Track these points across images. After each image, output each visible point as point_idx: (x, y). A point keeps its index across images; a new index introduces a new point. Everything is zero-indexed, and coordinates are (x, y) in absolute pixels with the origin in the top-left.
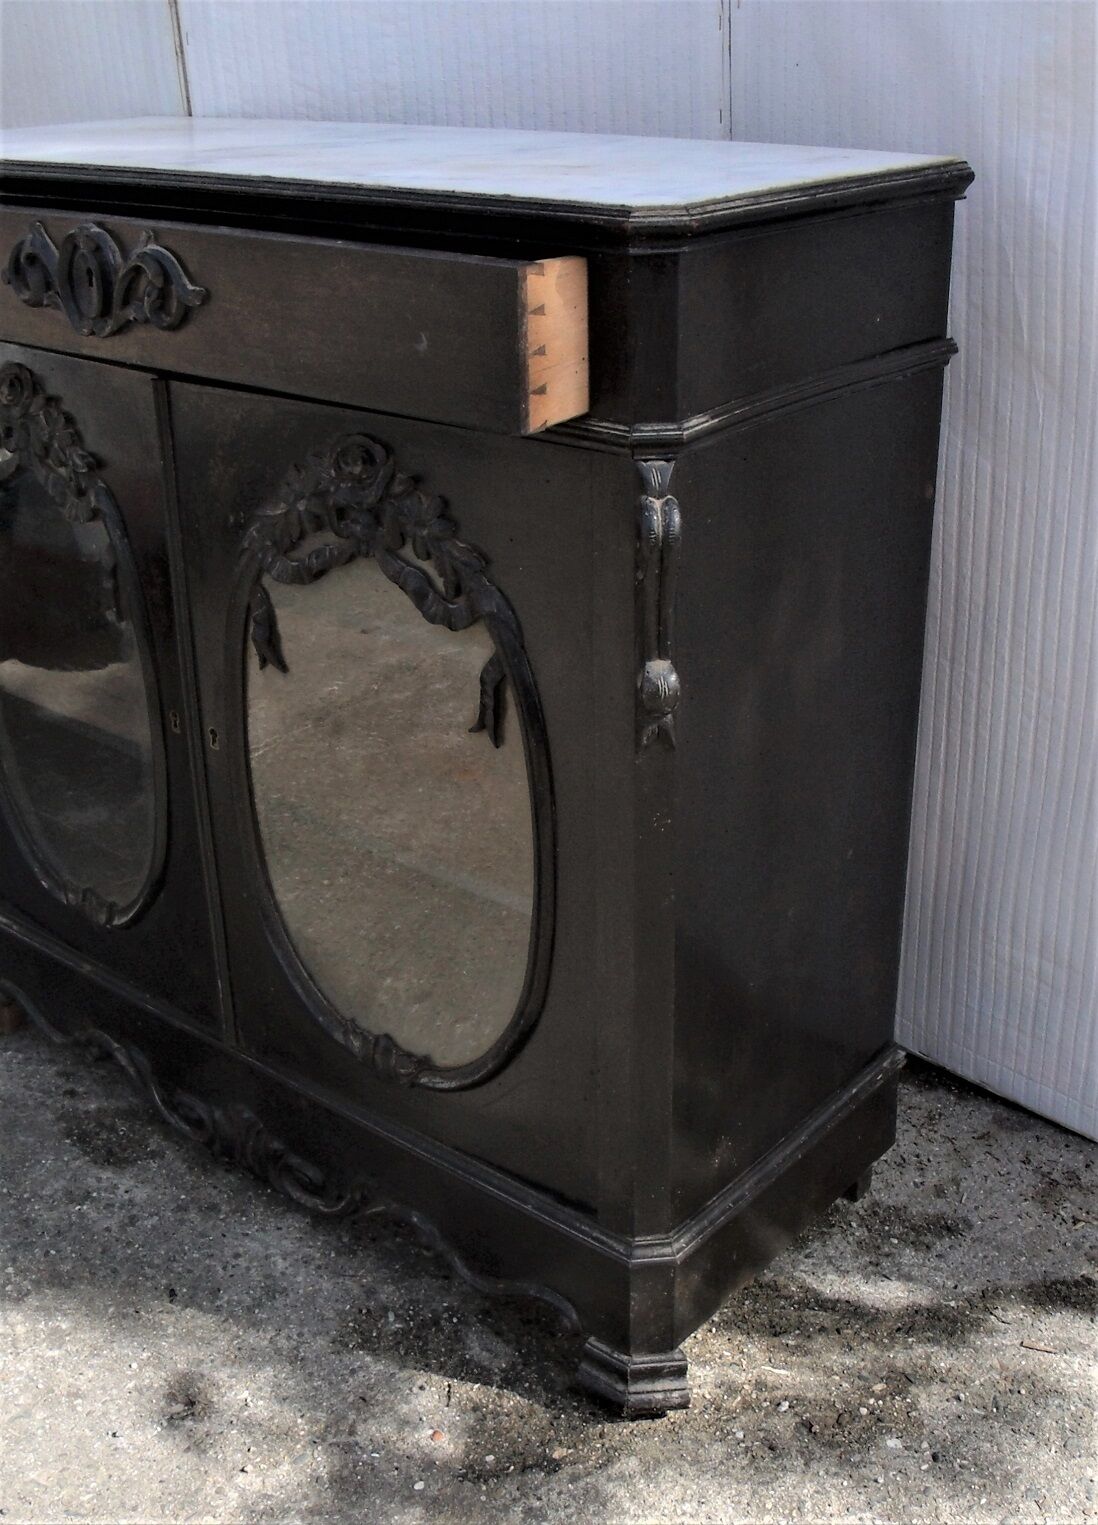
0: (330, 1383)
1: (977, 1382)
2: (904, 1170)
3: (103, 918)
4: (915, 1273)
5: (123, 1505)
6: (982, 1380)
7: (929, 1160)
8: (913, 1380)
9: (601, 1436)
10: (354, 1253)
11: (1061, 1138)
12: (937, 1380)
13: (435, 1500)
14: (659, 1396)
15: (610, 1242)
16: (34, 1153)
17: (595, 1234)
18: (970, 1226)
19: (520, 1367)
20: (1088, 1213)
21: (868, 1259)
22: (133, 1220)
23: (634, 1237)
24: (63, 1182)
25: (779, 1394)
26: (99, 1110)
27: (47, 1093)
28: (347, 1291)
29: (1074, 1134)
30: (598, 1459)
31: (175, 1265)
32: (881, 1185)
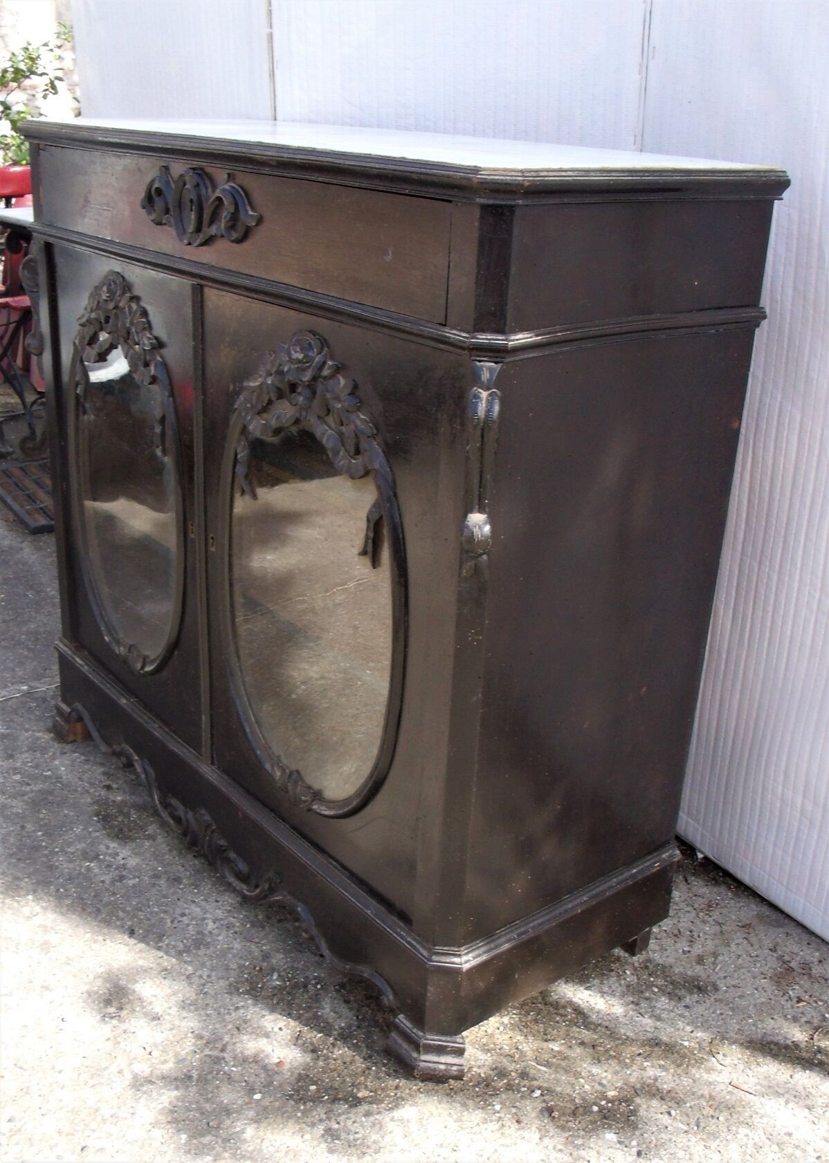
0: (219, 1014)
1: (688, 1105)
2: (677, 940)
3: (139, 665)
4: (664, 1015)
5: (53, 1068)
6: (693, 1103)
7: (699, 936)
8: (639, 1092)
9: (397, 1087)
10: (263, 927)
11: (805, 937)
12: (658, 1097)
13: (265, 1108)
14: (442, 1067)
15: (418, 946)
16: (71, 823)
17: (409, 939)
18: (716, 989)
19: (354, 1028)
20: (810, 996)
21: (631, 999)
22: (121, 878)
23: (434, 946)
24: (84, 845)
25: (535, 1083)
26: (122, 802)
27: (92, 784)
28: (250, 952)
29: (817, 936)
30: (389, 1103)
31: (140, 913)
32: (657, 948)
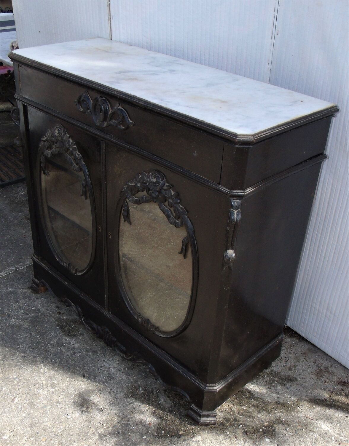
0: (124, 406)
1: (292, 426)
2: (281, 361)
3: (74, 272)
4: (280, 392)
5: (69, 434)
6: (293, 425)
7: (288, 359)
8: (275, 423)
9: (192, 429)
10: (132, 369)
11: (325, 356)
12: (281, 424)
13: (148, 442)
14: (209, 421)
15: (200, 384)
16: (49, 330)
17: (196, 381)
18: (297, 380)
19: (173, 407)
20: (329, 380)
21: (268, 387)
22: (74, 353)
23: (207, 384)
24: (56, 340)
25: (239, 423)
26: (67, 319)
27: (53, 312)
28: (130, 380)
29: (329, 356)
30: (191, 435)
31: (85, 368)
32: (274, 365)
